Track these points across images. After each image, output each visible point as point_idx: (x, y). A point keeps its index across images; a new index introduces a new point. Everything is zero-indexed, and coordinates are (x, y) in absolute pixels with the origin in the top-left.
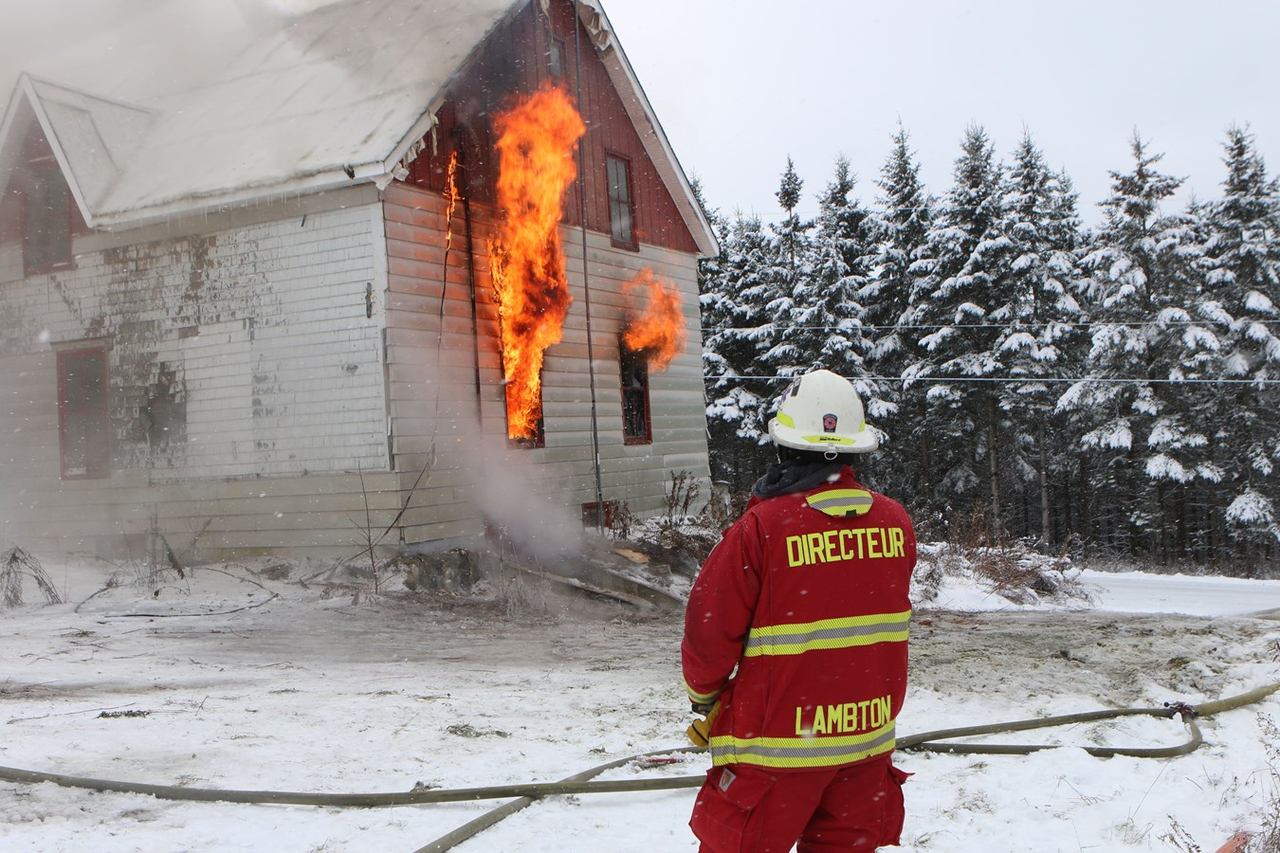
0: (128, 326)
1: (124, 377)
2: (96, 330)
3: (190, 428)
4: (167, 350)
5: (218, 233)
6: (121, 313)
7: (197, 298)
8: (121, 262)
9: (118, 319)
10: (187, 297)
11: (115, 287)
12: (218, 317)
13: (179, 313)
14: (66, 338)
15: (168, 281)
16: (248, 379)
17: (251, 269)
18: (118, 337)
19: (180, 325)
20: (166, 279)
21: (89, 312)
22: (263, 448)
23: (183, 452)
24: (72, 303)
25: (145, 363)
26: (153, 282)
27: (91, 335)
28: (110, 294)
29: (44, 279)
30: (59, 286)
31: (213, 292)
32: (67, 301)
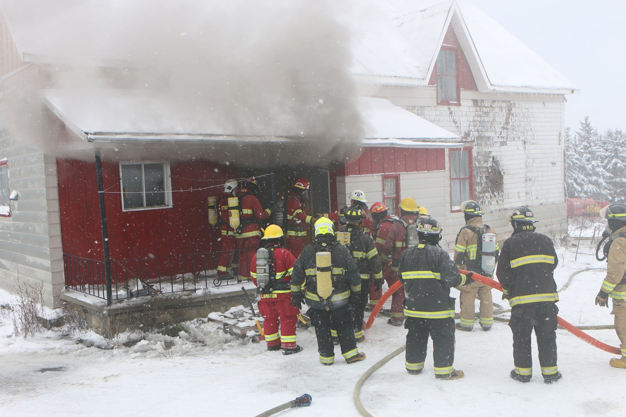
0: (480, 137)
1: (478, 162)
2: (466, 138)
3: (505, 186)
4: (495, 151)
5: (516, 102)
6: (478, 131)
7: (507, 129)
8: (479, 107)
9: (476, 134)
10: (503, 128)
11: (476, 118)
12: (514, 138)
13: (500, 135)
15: (497, 119)
16: (523, 166)
17: (525, 120)
18: (476, 142)
19: (500, 140)
20: (496, 118)
21: (464, 129)
22: (528, 195)
23: (502, 197)
24: (457, 122)
25: (487, 155)
26: (491, 119)
27: (464, 140)
28: (474, 121)
29: (445, 108)
30: (451, 113)
31: (513, 127)
32: (454, 121)
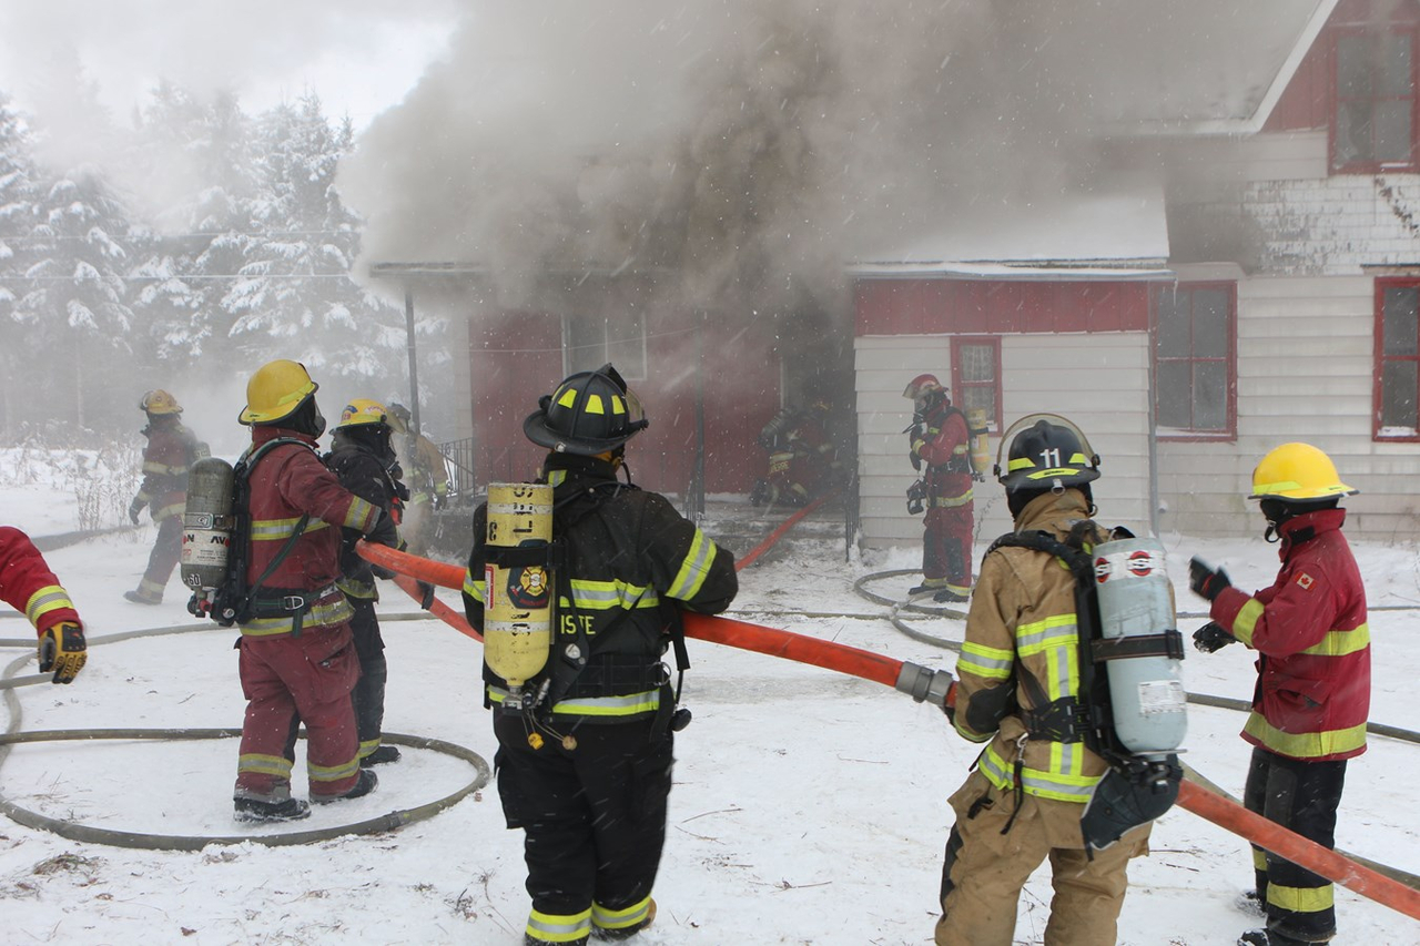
14: (1392, 260)
24: (1410, 216)
29: (1366, 181)
30: (1387, 193)
32: (1398, 212)
